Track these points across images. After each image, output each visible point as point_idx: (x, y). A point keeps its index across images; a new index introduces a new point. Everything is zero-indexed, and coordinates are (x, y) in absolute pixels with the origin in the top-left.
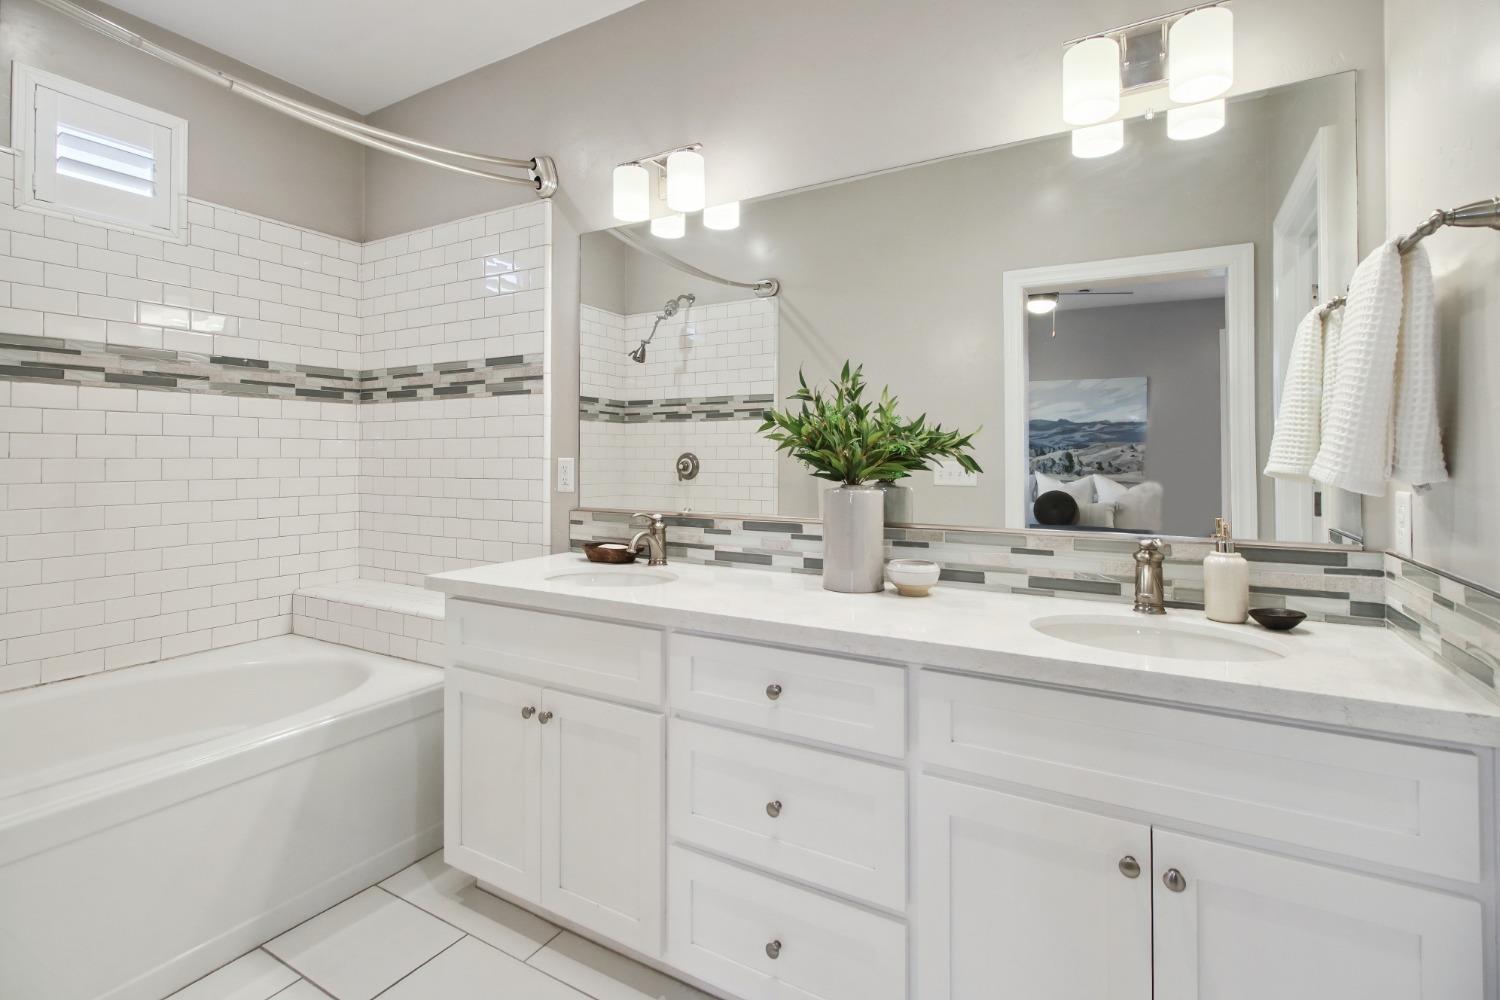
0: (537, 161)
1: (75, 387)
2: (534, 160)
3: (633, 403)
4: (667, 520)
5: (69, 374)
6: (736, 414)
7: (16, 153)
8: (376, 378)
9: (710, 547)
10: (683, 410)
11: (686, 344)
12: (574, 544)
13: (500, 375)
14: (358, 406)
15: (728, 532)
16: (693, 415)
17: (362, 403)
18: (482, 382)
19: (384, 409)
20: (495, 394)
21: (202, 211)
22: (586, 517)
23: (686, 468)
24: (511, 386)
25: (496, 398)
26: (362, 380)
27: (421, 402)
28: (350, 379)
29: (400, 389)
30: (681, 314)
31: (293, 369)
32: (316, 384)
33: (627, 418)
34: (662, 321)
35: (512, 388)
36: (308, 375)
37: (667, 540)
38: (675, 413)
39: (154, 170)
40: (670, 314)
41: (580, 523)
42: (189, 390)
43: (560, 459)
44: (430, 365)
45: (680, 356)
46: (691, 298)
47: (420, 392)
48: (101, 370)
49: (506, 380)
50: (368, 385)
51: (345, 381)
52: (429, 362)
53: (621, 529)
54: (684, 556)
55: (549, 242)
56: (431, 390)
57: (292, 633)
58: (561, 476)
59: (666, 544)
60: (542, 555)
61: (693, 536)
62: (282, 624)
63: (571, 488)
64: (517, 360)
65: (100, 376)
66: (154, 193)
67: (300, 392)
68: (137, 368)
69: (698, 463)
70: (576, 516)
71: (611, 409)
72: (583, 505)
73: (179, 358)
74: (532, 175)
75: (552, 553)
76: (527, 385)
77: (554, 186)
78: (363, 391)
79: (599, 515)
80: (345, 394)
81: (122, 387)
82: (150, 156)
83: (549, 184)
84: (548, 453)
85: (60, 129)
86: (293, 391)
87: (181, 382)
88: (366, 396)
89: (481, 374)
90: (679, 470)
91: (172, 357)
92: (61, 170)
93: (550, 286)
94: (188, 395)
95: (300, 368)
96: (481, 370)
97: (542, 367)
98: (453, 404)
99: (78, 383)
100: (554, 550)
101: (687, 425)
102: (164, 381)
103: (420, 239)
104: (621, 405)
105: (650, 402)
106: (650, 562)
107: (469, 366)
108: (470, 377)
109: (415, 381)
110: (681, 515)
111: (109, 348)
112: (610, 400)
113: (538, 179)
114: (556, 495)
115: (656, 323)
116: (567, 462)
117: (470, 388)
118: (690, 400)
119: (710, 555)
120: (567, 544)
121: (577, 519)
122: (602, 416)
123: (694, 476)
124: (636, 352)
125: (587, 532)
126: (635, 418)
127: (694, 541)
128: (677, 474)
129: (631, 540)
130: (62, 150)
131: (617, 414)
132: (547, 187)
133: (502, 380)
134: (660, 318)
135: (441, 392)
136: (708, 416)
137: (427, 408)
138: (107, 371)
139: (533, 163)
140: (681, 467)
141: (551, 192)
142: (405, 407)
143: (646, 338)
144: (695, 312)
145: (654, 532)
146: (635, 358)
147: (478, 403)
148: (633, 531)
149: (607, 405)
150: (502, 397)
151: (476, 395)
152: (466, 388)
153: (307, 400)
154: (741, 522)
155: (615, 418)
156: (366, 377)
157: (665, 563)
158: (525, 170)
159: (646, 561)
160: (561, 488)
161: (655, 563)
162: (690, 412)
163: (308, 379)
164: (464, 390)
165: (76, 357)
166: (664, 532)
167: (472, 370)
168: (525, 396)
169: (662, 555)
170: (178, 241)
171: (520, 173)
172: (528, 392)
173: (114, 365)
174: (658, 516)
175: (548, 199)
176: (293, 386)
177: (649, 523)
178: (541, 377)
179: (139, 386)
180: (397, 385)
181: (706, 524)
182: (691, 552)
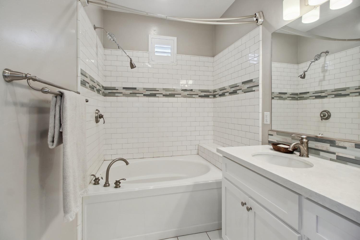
0: (257, 14)
1: (158, 98)
2: (256, 14)
3: (301, 94)
4: (309, 138)
5: (157, 95)
6: (350, 94)
7: (149, 52)
8: (216, 91)
9: (334, 153)
10: (323, 94)
11: (324, 70)
12: (270, 142)
13: (245, 87)
14: (213, 99)
15: (345, 148)
16: (328, 96)
17: (214, 98)
18: (241, 89)
19: (218, 99)
20: (245, 92)
21: (180, 56)
22: (275, 133)
23: (324, 116)
24: (250, 89)
25: (245, 94)
26: (214, 92)
27: (226, 97)
28: (211, 92)
29: (221, 94)
30: (322, 60)
31: (198, 91)
32: (203, 94)
33: (299, 99)
34: (313, 63)
35: (250, 90)
36: (201, 92)
37: (309, 146)
38: (319, 95)
39: (171, 50)
40: (317, 60)
41: (272, 135)
42: (177, 97)
43: (265, 113)
44: (228, 86)
45: (322, 75)
46: (327, 52)
47: (226, 94)
48: (162, 94)
49: (248, 88)
50: (215, 93)
51: (210, 93)
52: (228, 85)
53: (288, 139)
54: (319, 154)
55: (261, 39)
56: (228, 93)
57: (198, 154)
58: (265, 118)
59: (308, 148)
60: (259, 145)
61: (323, 147)
62: (196, 152)
63: (269, 122)
64: (251, 81)
65: (162, 95)
66: (171, 55)
67: (200, 96)
68: (168, 93)
69: (330, 114)
70: (271, 133)
71: (292, 96)
72: (273, 129)
73: (175, 90)
74: (255, 19)
75: (262, 145)
76: (254, 89)
77: (262, 20)
78: (214, 95)
79: (279, 133)
80: (210, 96)
81: (166, 97)
82: (170, 47)
83: (261, 20)
84: (261, 111)
85: (155, 46)
86: (198, 96)
87: (176, 96)
88: (214, 96)
89: (241, 87)
90: (321, 117)
91: (174, 90)
92: (156, 54)
93: (261, 54)
94: (177, 98)
95: (199, 90)
96: (241, 86)
97: (259, 82)
98: (234, 96)
99: (158, 97)
100: (263, 143)
101: (325, 100)
102: (172, 95)
103: (226, 51)
104: (297, 94)
105: (308, 93)
106: (300, 155)
107: (238, 85)
108: (238, 88)
109: (225, 91)
110: (317, 137)
111: (164, 89)
112: (292, 93)
113: (257, 20)
114: (263, 125)
115: (310, 64)
116: (268, 114)
117: (238, 92)
118: (326, 90)
119: (334, 157)
120: (267, 142)
121: (271, 134)
122: (288, 98)
123: (329, 119)
124: (301, 75)
125: (275, 139)
126: (302, 98)
127: (324, 149)
128: (320, 118)
129: (291, 144)
130: (156, 50)
131: (295, 97)
132: (260, 21)
133: (246, 88)
134: (312, 62)
135: (231, 93)
136: (335, 96)
137: (228, 98)
138: (163, 94)
139: (255, 15)
140: (322, 115)
141: (262, 22)
142: (223, 98)
143: (306, 70)
144: (329, 57)
145: (302, 143)
146: (301, 77)
147: (241, 95)
148: (293, 141)
149: (290, 95)
150: (246, 93)
151: (239, 93)
152: (237, 92)
153: (201, 98)
154: (354, 144)
155: (293, 99)
156: (215, 91)
157: (308, 156)
158: (252, 18)
159: (298, 154)
160: (265, 123)
161: (303, 156)
162: (327, 95)
163: (201, 93)
164: (236, 92)
165: (158, 91)
166: (307, 143)
167: (238, 86)
168: (254, 92)
169: (306, 153)
170: (175, 64)
171: (251, 19)
172: (254, 91)
173: (164, 93)
174: (304, 137)
175: (261, 25)
176: (198, 95)
177: (300, 138)
178: (258, 86)
179: (168, 97)
180: (221, 93)
181: (332, 143)
182: (322, 153)
